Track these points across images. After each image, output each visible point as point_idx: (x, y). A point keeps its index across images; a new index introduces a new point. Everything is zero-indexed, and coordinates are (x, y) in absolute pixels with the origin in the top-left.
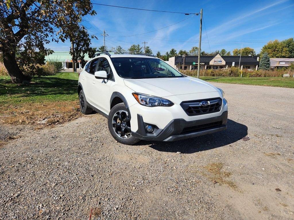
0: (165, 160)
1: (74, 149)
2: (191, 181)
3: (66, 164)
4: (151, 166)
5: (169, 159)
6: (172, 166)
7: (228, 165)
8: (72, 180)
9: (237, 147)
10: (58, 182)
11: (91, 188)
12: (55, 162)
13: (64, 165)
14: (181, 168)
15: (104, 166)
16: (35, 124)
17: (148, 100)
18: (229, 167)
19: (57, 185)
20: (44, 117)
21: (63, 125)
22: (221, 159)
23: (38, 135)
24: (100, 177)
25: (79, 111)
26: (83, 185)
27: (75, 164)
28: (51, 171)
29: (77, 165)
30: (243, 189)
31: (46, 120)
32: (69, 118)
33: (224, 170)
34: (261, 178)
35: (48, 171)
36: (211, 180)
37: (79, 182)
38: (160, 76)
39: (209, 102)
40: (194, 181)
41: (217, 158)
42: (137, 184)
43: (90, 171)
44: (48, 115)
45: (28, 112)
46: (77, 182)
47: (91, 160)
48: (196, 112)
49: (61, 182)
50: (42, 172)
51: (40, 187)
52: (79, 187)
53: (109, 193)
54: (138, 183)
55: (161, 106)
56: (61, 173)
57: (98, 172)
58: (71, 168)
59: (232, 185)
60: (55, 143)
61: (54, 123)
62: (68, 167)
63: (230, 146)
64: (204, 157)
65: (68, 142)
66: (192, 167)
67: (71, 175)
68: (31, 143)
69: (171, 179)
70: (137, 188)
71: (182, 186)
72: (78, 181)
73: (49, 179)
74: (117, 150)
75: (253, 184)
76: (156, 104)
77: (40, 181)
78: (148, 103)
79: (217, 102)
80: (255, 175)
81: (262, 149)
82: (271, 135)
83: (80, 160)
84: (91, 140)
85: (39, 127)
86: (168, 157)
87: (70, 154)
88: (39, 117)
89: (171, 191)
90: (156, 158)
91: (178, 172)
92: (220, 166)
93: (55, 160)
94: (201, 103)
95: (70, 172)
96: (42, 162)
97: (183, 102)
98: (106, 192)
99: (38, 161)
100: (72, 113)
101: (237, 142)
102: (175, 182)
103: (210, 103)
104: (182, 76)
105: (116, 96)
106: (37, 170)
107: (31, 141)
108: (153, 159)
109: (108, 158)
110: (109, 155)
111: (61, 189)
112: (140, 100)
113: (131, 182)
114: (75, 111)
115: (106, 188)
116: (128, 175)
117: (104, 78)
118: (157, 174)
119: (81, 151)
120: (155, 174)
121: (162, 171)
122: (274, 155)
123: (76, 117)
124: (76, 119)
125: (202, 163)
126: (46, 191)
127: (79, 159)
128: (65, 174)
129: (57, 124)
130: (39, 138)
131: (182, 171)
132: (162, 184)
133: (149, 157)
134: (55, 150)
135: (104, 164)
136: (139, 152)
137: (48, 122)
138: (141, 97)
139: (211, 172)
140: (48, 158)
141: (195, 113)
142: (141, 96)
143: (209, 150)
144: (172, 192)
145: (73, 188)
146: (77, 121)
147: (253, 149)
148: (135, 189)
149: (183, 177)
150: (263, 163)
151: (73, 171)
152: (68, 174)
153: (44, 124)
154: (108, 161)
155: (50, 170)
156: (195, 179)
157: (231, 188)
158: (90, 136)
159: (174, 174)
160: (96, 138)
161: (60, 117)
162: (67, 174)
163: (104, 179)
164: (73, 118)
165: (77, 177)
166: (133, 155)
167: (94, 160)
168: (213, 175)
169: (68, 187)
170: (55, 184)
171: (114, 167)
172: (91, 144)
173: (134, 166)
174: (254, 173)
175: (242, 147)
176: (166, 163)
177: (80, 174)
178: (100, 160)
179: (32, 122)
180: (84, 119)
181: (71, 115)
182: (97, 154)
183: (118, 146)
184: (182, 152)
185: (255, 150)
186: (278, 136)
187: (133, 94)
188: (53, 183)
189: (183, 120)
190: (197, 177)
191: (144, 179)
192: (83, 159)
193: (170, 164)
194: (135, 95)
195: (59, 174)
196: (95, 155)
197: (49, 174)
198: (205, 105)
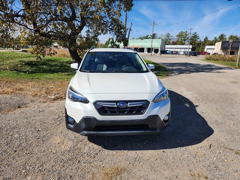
22: (132, 164)
24: (18, 154)
28: (1, 139)
47: (34, 137)
57: (22, 149)
63: (163, 151)
79: (141, 105)
81: (194, 165)
87: (29, 128)
97: (97, 101)
103: (130, 105)
141: (109, 113)
147: (183, 161)
154: (43, 140)
178: (38, 138)
198: (123, 106)
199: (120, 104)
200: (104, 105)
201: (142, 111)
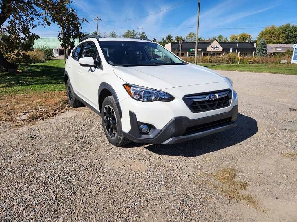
0: (167, 166)
1: (55, 153)
2: (200, 198)
3: (42, 175)
4: (149, 176)
5: (170, 165)
6: (175, 176)
7: (242, 172)
8: (47, 201)
9: (248, 145)
10: (29, 203)
11: (71, 212)
12: (29, 173)
13: (40, 177)
14: (186, 178)
15: (91, 177)
16: (14, 120)
17: (143, 93)
18: (244, 175)
19: (26, 208)
20: (25, 111)
21: (46, 121)
22: (232, 163)
23: (15, 134)
24: (84, 195)
25: (67, 103)
26: (60, 209)
27: (53, 176)
28: (22, 186)
29: (56, 177)
30: (266, 207)
31: (27, 115)
32: (54, 112)
33: (238, 178)
34: (285, 188)
35: (17, 187)
36: (224, 194)
37: (56, 203)
38: (157, 64)
39: (217, 95)
40: (204, 196)
41: (228, 163)
42: (132, 204)
43: (72, 185)
44: (30, 108)
45: (7, 105)
46: (53, 203)
47: (75, 169)
48: (202, 108)
49: (31, 205)
50: (10, 188)
51: (3, 212)
52: (55, 211)
53: (94, 220)
54: (133, 202)
55: (159, 100)
56: (34, 190)
57: (82, 187)
58: (48, 181)
59: (251, 201)
60: (33, 145)
61: (36, 118)
62: (44, 180)
63: (240, 145)
64: (212, 161)
65: (49, 144)
66: (199, 175)
67: (46, 192)
68: (3, 146)
69: (175, 195)
70: (131, 211)
71: (189, 205)
72: (55, 201)
73: (16, 199)
74: (108, 154)
75: (277, 198)
76: (153, 98)
77: (5, 202)
78: (142, 97)
79: (226, 95)
80: (277, 185)
81: (278, 148)
82: (284, 130)
83: (61, 169)
84: (78, 141)
85: (17, 124)
86: (170, 162)
87: (49, 160)
88: (19, 111)
89: (176, 214)
90: (154, 164)
91: (183, 183)
92: (232, 173)
93: (30, 169)
94: (208, 97)
95: (46, 187)
96: (12, 173)
97: (186, 96)
98: (90, 219)
99: (7, 172)
100: (58, 106)
101: (247, 139)
102: (180, 199)
103: (219, 96)
104: (183, 64)
105: (104, 88)
106: (4, 185)
107: (5, 143)
108: (151, 166)
109: (96, 165)
110: (97, 160)
111: (31, 215)
112: (132, 94)
113: (124, 201)
114: (62, 104)
115: (91, 213)
116: (121, 190)
117: (90, 66)
118: (157, 188)
119: (63, 156)
120: (154, 188)
121: (163, 183)
122: (293, 156)
123: (63, 110)
124: (63, 113)
125: (211, 169)
126: (10, 218)
127: (59, 167)
128: (38, 191)
129: (39, 119)
130: (14, 138)
131: (188, 181)
132: (164, 203)
133: (147, 163)
134: (31, 155)
135: (91, 174)
136: (135, 156)
137: (29, 117)
138: (133, 90)
139: (224, 183)
140: (21, 167)
141: (200, 108)
142: (134, 88)
143: (217, 151)
144: (177, 216)
145: (46, 213)
146: (63, 116)
147: (267, 148)
148: (129, 212)
149: (190, 191)
150: (282, 168)
151: (49, 186)
152: (43, 191)
153: (24, 120)
154: (96, 169)
155: (20, 186)
156: (204, 194)
157: (251, 206)
158: (76, 135)
159: (178, 187)
160: (84, 138)
161: (44, 111)
162: (41, 191)
163: (90, 197)
164: (59, 111)
165: (53, 196)
166: (128, 160)
167: (78, 170)
168: (225, 187)
169: (40, 212)
170: (24, 207)
171: (103, 178)
172: (76, 145)
173: (127, 177)
174: (274, 182)
175: (255, 146)
176: (167, 171)
177: (58, 190)
178: (86, 169)
179: (10, 117)
180: (71, 113)
181: (58, 109)
182: (83, 160)
183: (109, 148)
184: (186, 155)
185: (269, 149)
186: (292, 132)
187: (124, 85)
188: (21, 206)
189: (186, 119)
190: (207, 190)
191: (140, 196)
192: (64, 167)
193: (172, 172)
194: (127, 86)
195: (30, 192)
196: (80, 162)
197: (17, 191)
198: (213, 98)
199: (211, 96)
200: (195, 100)
201: (227, 103)
